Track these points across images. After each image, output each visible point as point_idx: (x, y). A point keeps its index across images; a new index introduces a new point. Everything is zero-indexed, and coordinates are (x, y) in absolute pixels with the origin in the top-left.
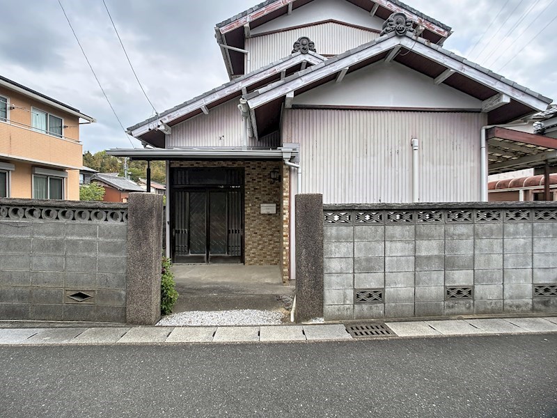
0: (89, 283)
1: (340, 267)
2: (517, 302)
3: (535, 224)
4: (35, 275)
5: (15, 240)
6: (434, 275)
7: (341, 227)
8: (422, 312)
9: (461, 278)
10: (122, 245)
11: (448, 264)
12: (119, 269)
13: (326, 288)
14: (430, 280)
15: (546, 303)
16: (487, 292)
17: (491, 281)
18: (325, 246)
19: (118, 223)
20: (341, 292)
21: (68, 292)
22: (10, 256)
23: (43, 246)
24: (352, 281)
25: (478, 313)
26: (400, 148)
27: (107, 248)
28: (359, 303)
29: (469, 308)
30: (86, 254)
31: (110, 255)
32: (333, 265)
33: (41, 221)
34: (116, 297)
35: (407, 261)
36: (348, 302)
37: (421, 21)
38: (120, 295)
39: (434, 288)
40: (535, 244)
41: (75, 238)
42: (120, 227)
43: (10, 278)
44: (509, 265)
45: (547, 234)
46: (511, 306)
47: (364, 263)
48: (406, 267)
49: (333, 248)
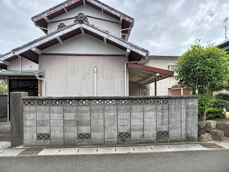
1: (30, 124)
2: (110, 140)
3: (118, 106)
6: (73, 128)
7: (31, 107)
8: (67, 144)
9: (85, 130)
11: (79, 123)
13: (24, 133)
14: (71, 130)
15: (123, 141)
16: (97, 136)
17: (99, 131)
18: (24, 115)
20: (31, 134)
24: (36, 130)
25: (93, 145)
26: (89, 72)
28: (39, 140)
29: (89, 142)
32: (27, 123)
35: (60, 122)
36: (34, 139)
37: (121, 16)
39: (72, 133)
40: (118, 115)
44: (107, 124)
45: (124, 110)
46: (108, 142)
47: (41, 122)
48: (60, 124)
49: (27, 116)
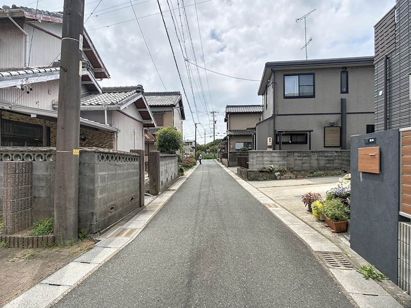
0: (134, 192)
4: (124, 192)
5: (120, 175)
21: (130, 199)
23: (125, 176)
31: (137, 178)
33: (125, 163)
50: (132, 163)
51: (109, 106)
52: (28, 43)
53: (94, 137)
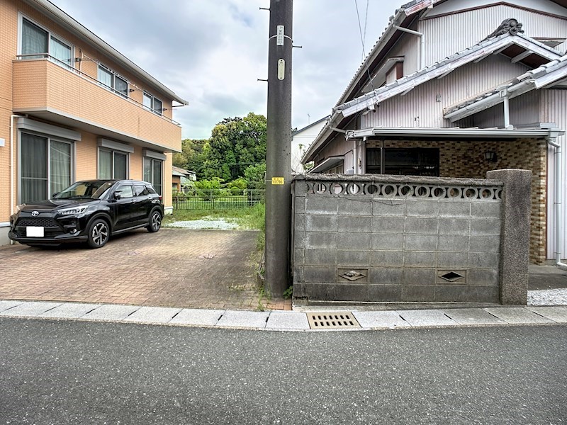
0: (461, 262)
4: (408, 255)
5: (388, 219)
10: (495, 222)
12: (491, 247)
19: (490, 200)
21: (440, 272)
22: (383, 236)
23: (417, 225)
27: (479, 226)
30: (459, 232)
31: (483, 234)
33: (414, 199)
34: (488, 276)
38: (491, 275)
41: (448, 216)
42: (493, 204)
43: (383, 259)
50: (458, 199)
51: (509, 89)
52: (423, 45)
53: (509, 155)
